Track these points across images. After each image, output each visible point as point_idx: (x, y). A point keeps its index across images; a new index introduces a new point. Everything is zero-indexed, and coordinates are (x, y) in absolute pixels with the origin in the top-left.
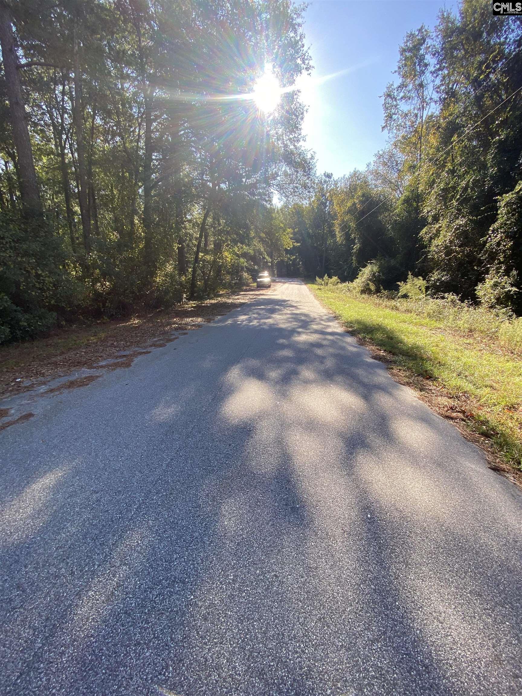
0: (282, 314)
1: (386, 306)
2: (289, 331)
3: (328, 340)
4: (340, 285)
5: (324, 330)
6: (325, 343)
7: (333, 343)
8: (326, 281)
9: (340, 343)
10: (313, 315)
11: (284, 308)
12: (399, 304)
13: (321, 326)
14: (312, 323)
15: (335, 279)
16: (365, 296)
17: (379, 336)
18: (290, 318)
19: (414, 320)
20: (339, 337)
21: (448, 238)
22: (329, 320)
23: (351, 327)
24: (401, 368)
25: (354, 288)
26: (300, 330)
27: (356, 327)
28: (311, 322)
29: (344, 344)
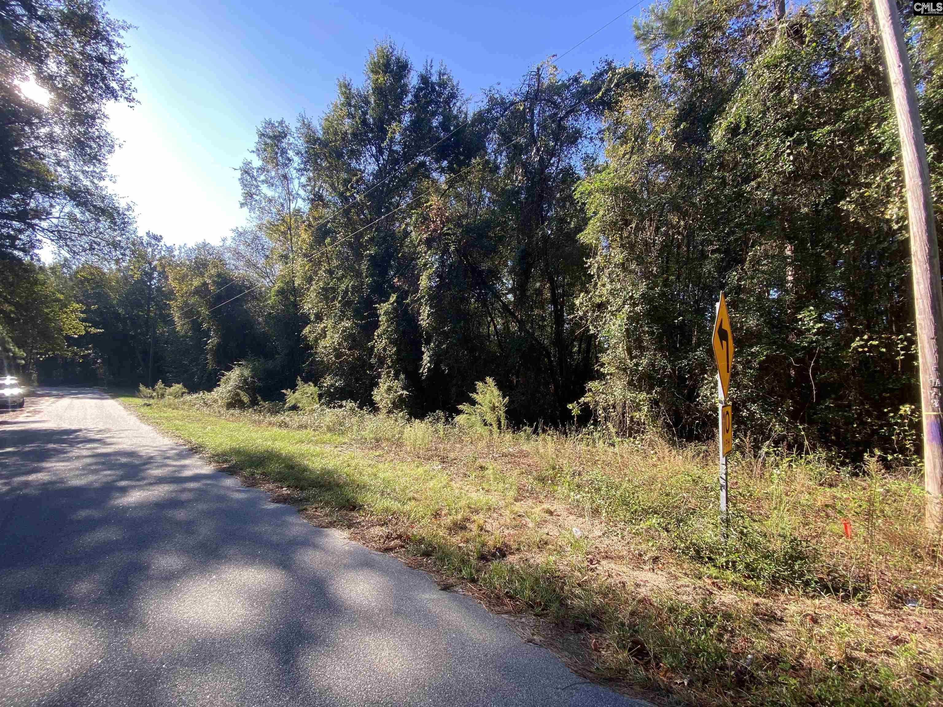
0: (69, 460)
1: (270, 424)
2: (96, 490)
3: (190, 490)
4: (188, 398)
5: (177, 475)
6: (184, 496)
7: (202, 494)
8: (160, 392)
9: (215, 491)
10: (144, 452)
11: (71, 446)
12: (288, 419)
13: (170, 468)
14: (147, 466)
15: (177, 387)
16: (237, 412)
17: (274, 467)
18: (91, 465)
19: (313, 438)
20: (209, 482)
21: (336, 340)
22: (181, 456)
23: (226, 461)
24: (317, 505)
25: (216, 401)
26: (123, 483)
27: (234, 460)
28: (145, 464)
29: (222, 492)
